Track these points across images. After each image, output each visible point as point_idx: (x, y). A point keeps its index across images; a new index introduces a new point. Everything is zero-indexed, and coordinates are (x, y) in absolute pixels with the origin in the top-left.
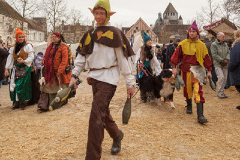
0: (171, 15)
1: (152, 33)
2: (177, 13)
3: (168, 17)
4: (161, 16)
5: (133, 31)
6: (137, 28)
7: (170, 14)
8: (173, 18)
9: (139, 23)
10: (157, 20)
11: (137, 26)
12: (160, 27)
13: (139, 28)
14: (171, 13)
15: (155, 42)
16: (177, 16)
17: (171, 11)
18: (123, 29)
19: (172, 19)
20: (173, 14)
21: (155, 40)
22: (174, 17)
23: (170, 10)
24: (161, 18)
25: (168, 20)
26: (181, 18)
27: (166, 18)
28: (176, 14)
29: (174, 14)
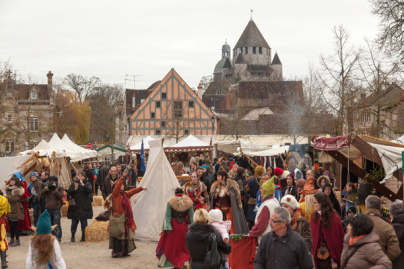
0: (254, 52)
1: (201, 108)
2: (268, 48)
3: (246, 57)
4: (229, 53)
5: (153, 104)
6: (164, 95)
7: (250, 50)
8: (259, 59)
9: (170, 82)
10: (219, 63)
11: (164, 91)
12: (224, 83)
13: (169, 96)
14: (254, 49)
15: (210, 131)
16: (269, 54)
17: (252, 41)
18: (130, 93)
19: (254, 63)
20: (257, 49)
21: (210, 125)
22: (261, 56)
23: (251, 38)
24: (228, 60)
25: (245, 66)
26: (277, 60)
27: (240, 60)
28: (264, 50)
29: (260, 49)
